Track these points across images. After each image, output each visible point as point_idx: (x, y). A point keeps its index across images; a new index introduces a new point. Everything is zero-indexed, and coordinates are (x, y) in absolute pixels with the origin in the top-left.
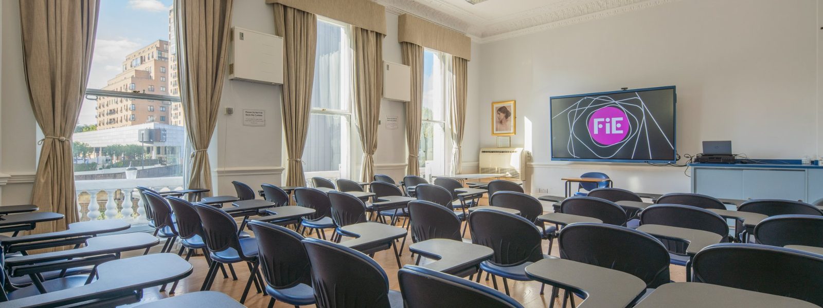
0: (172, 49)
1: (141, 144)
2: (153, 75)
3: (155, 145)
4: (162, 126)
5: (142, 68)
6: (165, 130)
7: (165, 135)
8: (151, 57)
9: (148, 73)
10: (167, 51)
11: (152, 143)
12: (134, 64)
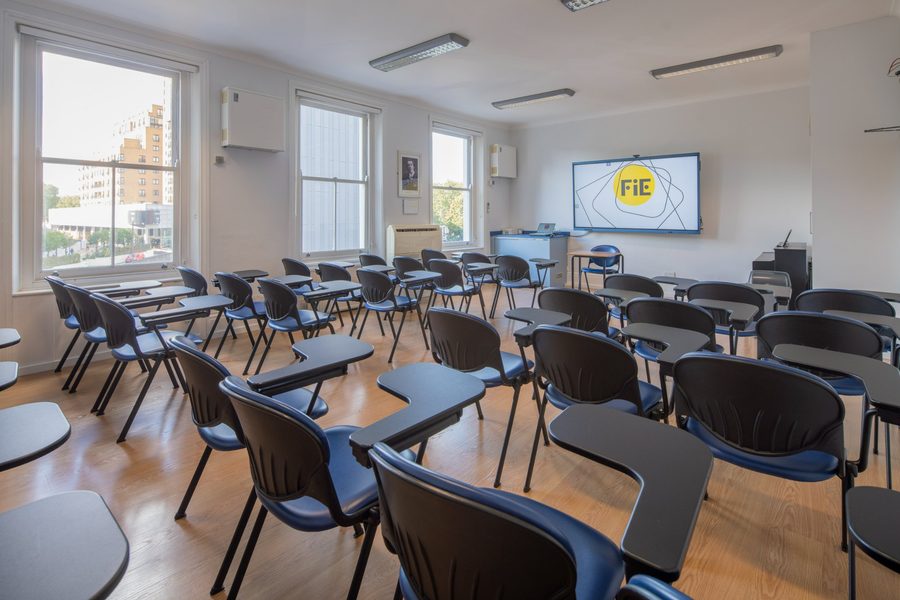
0: (167, 115)
1: (131, 227)
2: (144, 144)
3: (147, 228)
4: (154, 207)
5: (132, 135)
6: (158, 211)
7: (158, 216)
8: (141, 122)
9: (138, 141)
10: (161, 117)
11: (143, 226)
12: (122, 131)
